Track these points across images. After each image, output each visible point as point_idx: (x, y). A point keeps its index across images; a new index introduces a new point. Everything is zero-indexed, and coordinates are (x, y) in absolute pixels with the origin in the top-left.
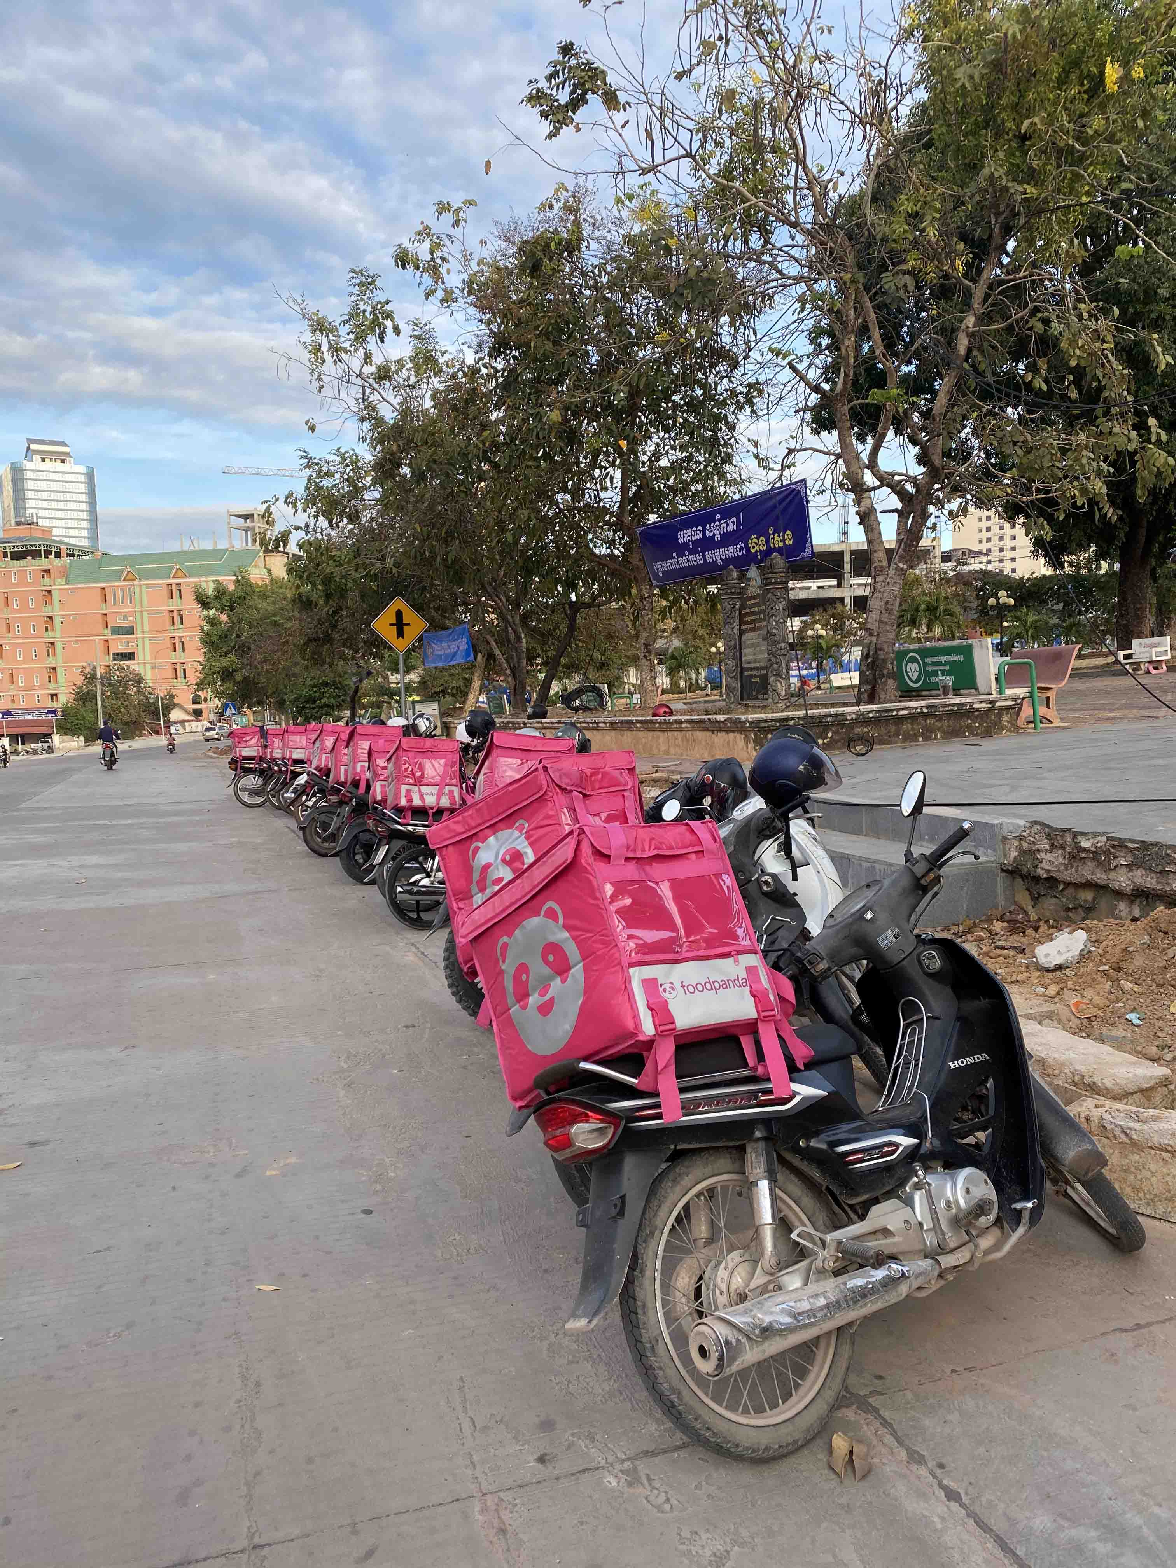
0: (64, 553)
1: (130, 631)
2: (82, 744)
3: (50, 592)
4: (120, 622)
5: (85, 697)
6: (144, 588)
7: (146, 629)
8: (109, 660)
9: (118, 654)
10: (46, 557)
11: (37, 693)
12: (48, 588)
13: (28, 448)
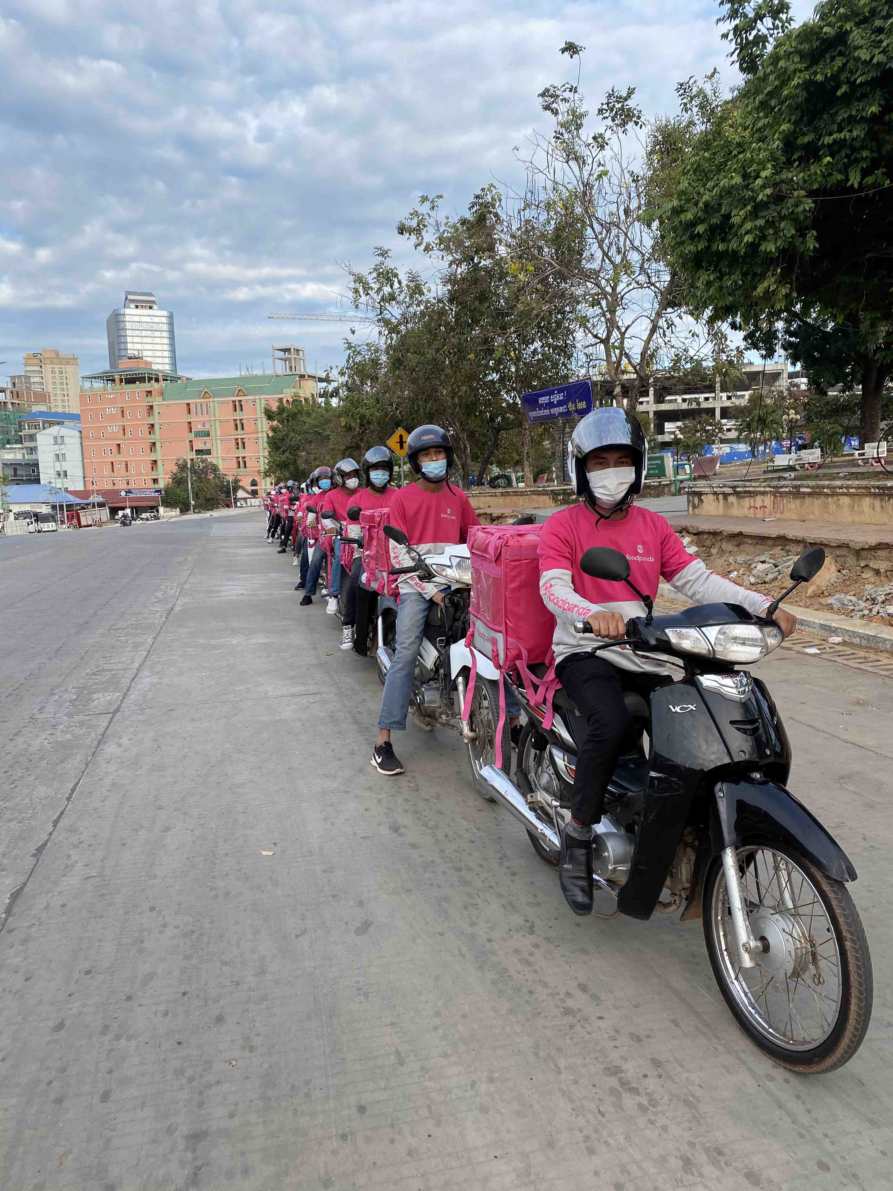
0: (161, 379)
1: (208, 434)
2: (178, 513)
3: (151, 407)
4: (200, 427)
5: (179, 481)
6: (216, 403)
7: (218, 434)
8: (193, 455)
9: (199, 451)
10: (149, 382)
11: (144, 478)
12: (151, 404)
13: (126, 298)
